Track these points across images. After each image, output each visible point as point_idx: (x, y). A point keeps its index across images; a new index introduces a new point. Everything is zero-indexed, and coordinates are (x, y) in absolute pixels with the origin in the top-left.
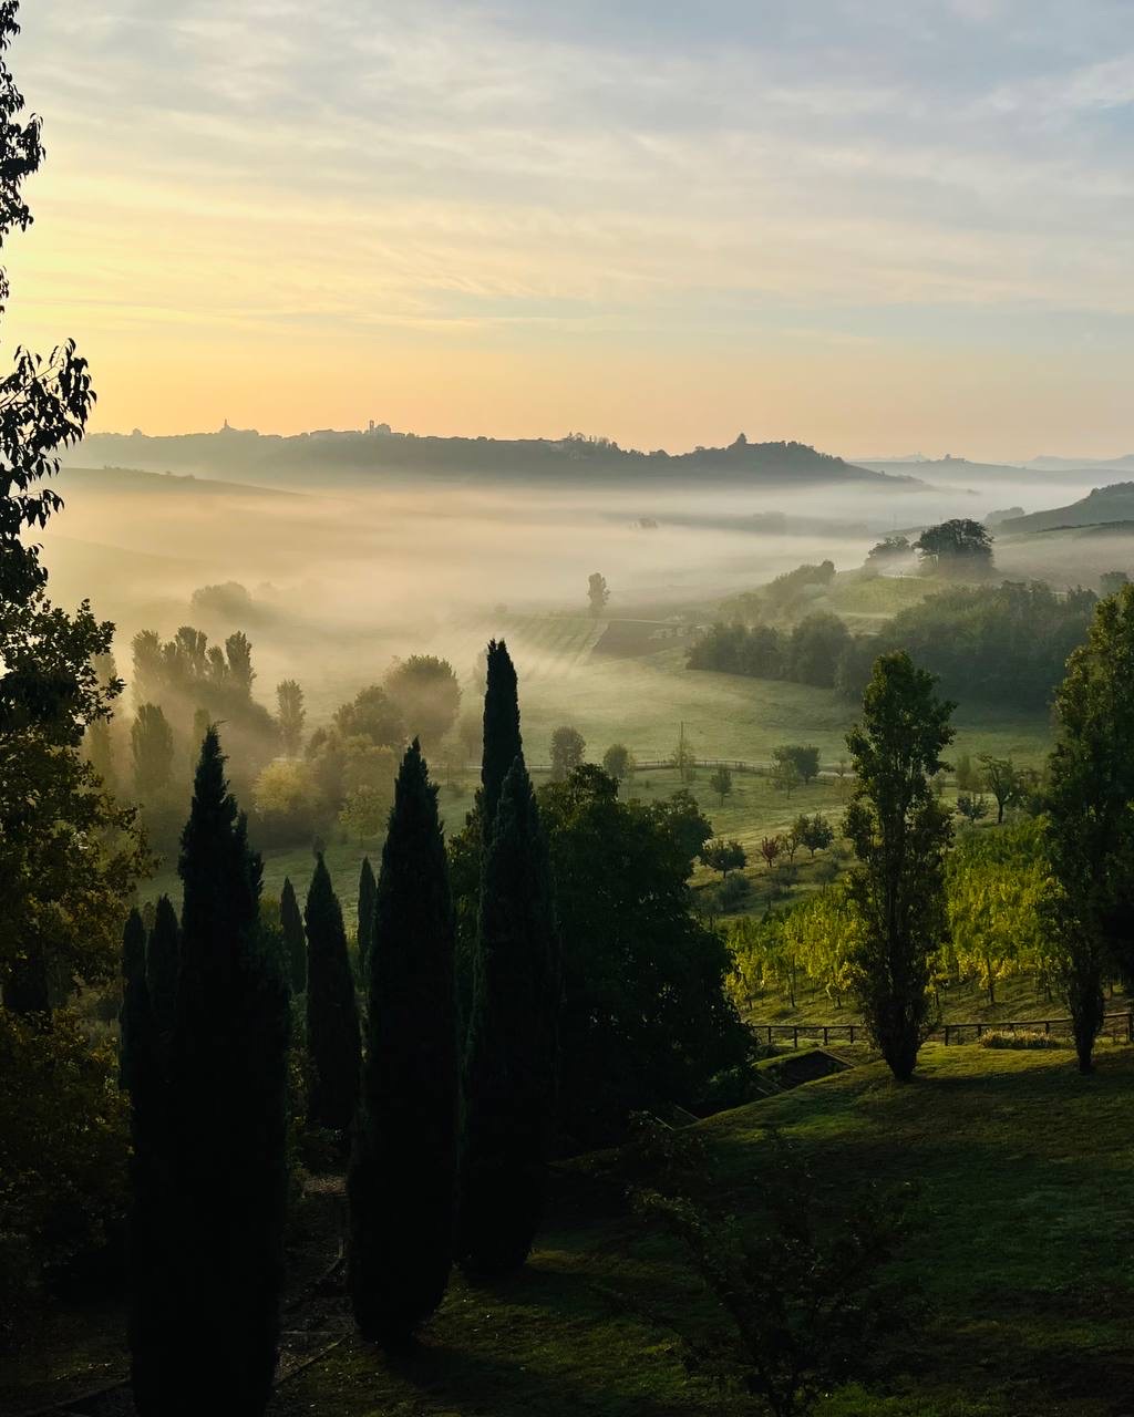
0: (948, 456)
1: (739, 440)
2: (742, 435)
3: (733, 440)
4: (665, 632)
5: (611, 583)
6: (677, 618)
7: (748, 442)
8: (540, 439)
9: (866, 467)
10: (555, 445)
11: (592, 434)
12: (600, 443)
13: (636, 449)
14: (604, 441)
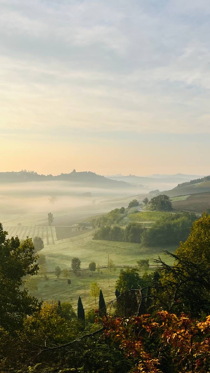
0: (130, 175)
1: (73, 171)
2: (74, 170)
3: (72, 171)
4: (76, 229)
5: (54, 216)
6: (75, 225)
7: (76, 172)
8: (13, 172)
9: (110, 178)
10: (18, 173)
11: (29, 170)
12: (32, 173)
13: (43, 174)
14: (33, 172)
